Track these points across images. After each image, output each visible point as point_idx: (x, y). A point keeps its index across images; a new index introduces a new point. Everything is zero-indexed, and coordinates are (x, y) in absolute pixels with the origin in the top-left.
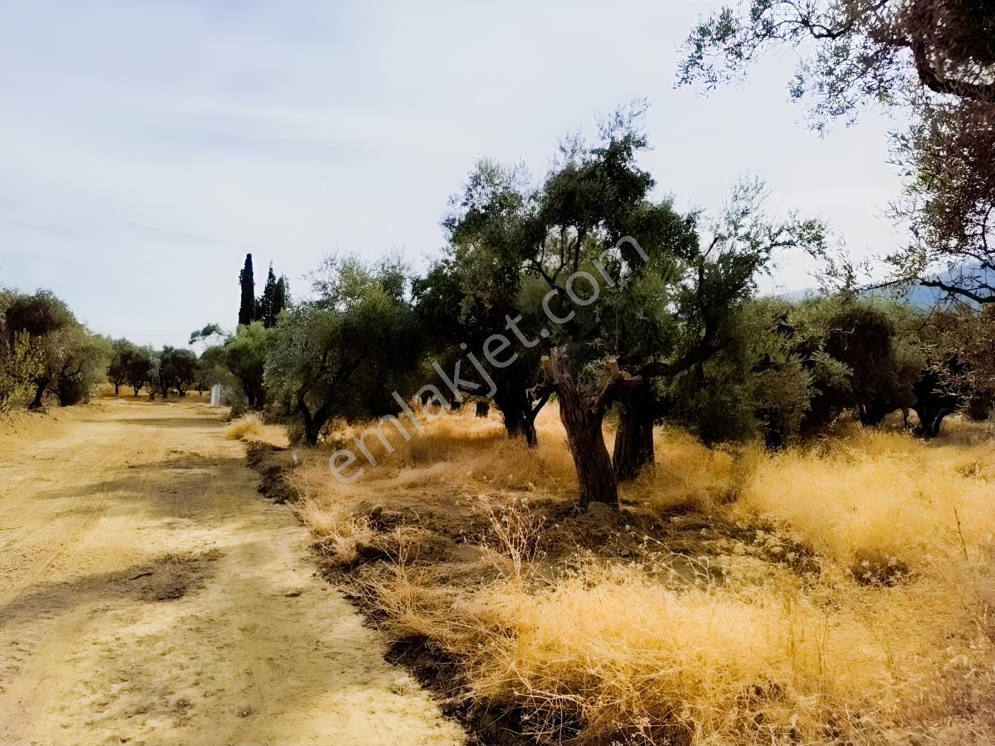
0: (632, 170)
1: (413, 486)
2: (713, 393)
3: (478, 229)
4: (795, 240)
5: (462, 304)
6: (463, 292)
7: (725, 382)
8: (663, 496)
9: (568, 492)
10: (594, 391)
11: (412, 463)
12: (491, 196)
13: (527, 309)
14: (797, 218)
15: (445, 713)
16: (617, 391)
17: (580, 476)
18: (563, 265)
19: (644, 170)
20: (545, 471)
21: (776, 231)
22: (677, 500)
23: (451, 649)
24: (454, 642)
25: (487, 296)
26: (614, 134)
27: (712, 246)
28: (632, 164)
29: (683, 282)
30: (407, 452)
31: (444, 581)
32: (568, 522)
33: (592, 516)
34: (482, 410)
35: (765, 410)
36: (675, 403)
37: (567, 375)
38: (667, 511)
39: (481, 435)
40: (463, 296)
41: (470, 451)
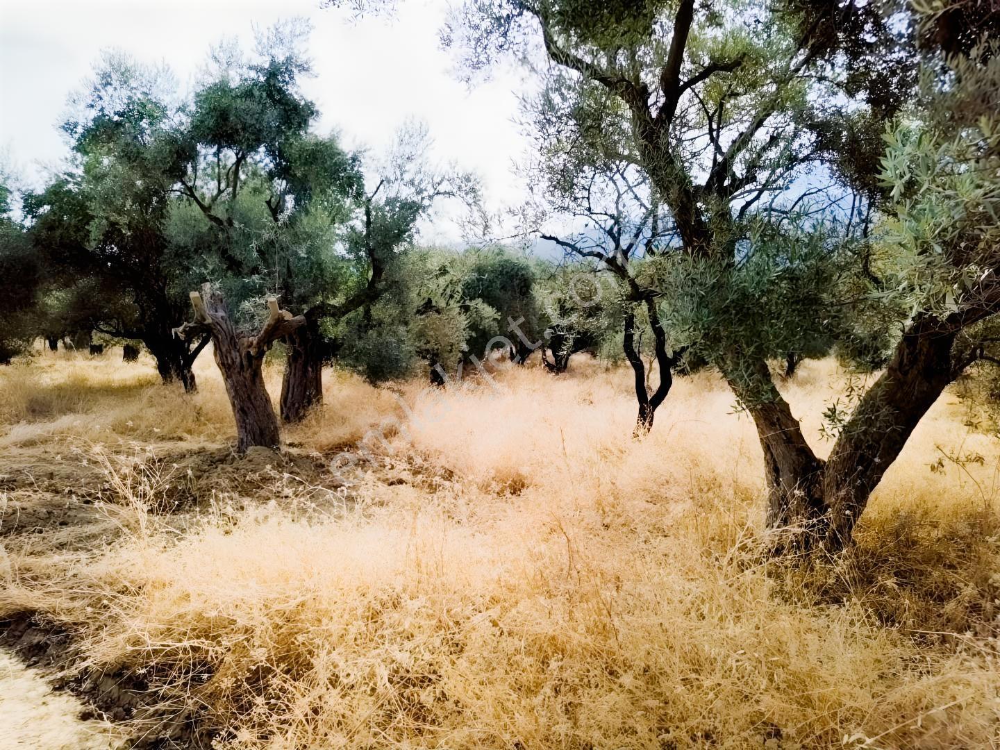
0: (296, 97)
1: (30, 443)
2: (380, 334)
3: (110, 139)
4: (454, 191)
5: (92, 227)
6: (91, 213)
7: (392, 324)
8: (329, 435)
9: (228, 439)
10: (252, 330)
11: (30, 417)
12: (126, 101)
13: (179, 239)
14: (456, 170)
15: (55, 689)
16: (277, 331)
17: (238, 421)
18: (220, 192)
19: (309, 99)
20: (202, 419)
21: (438, 181)
22: (341, 438)
23: (64, 618)
24: (69, 611)
25: (124, 220)
26: (274, 52)
27: (378, 188)
28: (295, 89)
29: (351, 223)
30: (23, 406)
31: (61, 546)
32: (223, 469)
33: (250, 461)
34: (130, 354)
35: (427, 351)
36: (342, 344)
37: (221, 313)
38: (331, 449)
39: (128, 383)
40: (92, 218)
41: (111, 401)
